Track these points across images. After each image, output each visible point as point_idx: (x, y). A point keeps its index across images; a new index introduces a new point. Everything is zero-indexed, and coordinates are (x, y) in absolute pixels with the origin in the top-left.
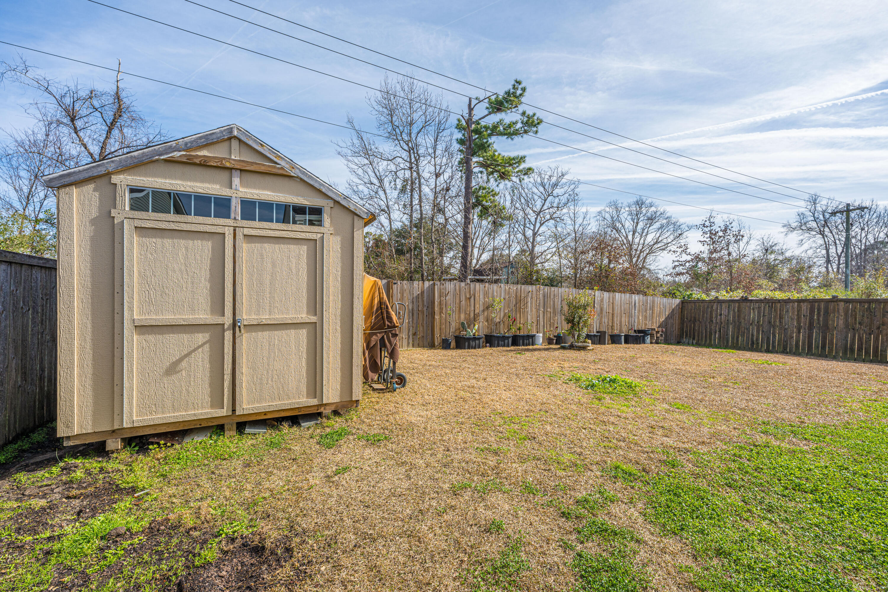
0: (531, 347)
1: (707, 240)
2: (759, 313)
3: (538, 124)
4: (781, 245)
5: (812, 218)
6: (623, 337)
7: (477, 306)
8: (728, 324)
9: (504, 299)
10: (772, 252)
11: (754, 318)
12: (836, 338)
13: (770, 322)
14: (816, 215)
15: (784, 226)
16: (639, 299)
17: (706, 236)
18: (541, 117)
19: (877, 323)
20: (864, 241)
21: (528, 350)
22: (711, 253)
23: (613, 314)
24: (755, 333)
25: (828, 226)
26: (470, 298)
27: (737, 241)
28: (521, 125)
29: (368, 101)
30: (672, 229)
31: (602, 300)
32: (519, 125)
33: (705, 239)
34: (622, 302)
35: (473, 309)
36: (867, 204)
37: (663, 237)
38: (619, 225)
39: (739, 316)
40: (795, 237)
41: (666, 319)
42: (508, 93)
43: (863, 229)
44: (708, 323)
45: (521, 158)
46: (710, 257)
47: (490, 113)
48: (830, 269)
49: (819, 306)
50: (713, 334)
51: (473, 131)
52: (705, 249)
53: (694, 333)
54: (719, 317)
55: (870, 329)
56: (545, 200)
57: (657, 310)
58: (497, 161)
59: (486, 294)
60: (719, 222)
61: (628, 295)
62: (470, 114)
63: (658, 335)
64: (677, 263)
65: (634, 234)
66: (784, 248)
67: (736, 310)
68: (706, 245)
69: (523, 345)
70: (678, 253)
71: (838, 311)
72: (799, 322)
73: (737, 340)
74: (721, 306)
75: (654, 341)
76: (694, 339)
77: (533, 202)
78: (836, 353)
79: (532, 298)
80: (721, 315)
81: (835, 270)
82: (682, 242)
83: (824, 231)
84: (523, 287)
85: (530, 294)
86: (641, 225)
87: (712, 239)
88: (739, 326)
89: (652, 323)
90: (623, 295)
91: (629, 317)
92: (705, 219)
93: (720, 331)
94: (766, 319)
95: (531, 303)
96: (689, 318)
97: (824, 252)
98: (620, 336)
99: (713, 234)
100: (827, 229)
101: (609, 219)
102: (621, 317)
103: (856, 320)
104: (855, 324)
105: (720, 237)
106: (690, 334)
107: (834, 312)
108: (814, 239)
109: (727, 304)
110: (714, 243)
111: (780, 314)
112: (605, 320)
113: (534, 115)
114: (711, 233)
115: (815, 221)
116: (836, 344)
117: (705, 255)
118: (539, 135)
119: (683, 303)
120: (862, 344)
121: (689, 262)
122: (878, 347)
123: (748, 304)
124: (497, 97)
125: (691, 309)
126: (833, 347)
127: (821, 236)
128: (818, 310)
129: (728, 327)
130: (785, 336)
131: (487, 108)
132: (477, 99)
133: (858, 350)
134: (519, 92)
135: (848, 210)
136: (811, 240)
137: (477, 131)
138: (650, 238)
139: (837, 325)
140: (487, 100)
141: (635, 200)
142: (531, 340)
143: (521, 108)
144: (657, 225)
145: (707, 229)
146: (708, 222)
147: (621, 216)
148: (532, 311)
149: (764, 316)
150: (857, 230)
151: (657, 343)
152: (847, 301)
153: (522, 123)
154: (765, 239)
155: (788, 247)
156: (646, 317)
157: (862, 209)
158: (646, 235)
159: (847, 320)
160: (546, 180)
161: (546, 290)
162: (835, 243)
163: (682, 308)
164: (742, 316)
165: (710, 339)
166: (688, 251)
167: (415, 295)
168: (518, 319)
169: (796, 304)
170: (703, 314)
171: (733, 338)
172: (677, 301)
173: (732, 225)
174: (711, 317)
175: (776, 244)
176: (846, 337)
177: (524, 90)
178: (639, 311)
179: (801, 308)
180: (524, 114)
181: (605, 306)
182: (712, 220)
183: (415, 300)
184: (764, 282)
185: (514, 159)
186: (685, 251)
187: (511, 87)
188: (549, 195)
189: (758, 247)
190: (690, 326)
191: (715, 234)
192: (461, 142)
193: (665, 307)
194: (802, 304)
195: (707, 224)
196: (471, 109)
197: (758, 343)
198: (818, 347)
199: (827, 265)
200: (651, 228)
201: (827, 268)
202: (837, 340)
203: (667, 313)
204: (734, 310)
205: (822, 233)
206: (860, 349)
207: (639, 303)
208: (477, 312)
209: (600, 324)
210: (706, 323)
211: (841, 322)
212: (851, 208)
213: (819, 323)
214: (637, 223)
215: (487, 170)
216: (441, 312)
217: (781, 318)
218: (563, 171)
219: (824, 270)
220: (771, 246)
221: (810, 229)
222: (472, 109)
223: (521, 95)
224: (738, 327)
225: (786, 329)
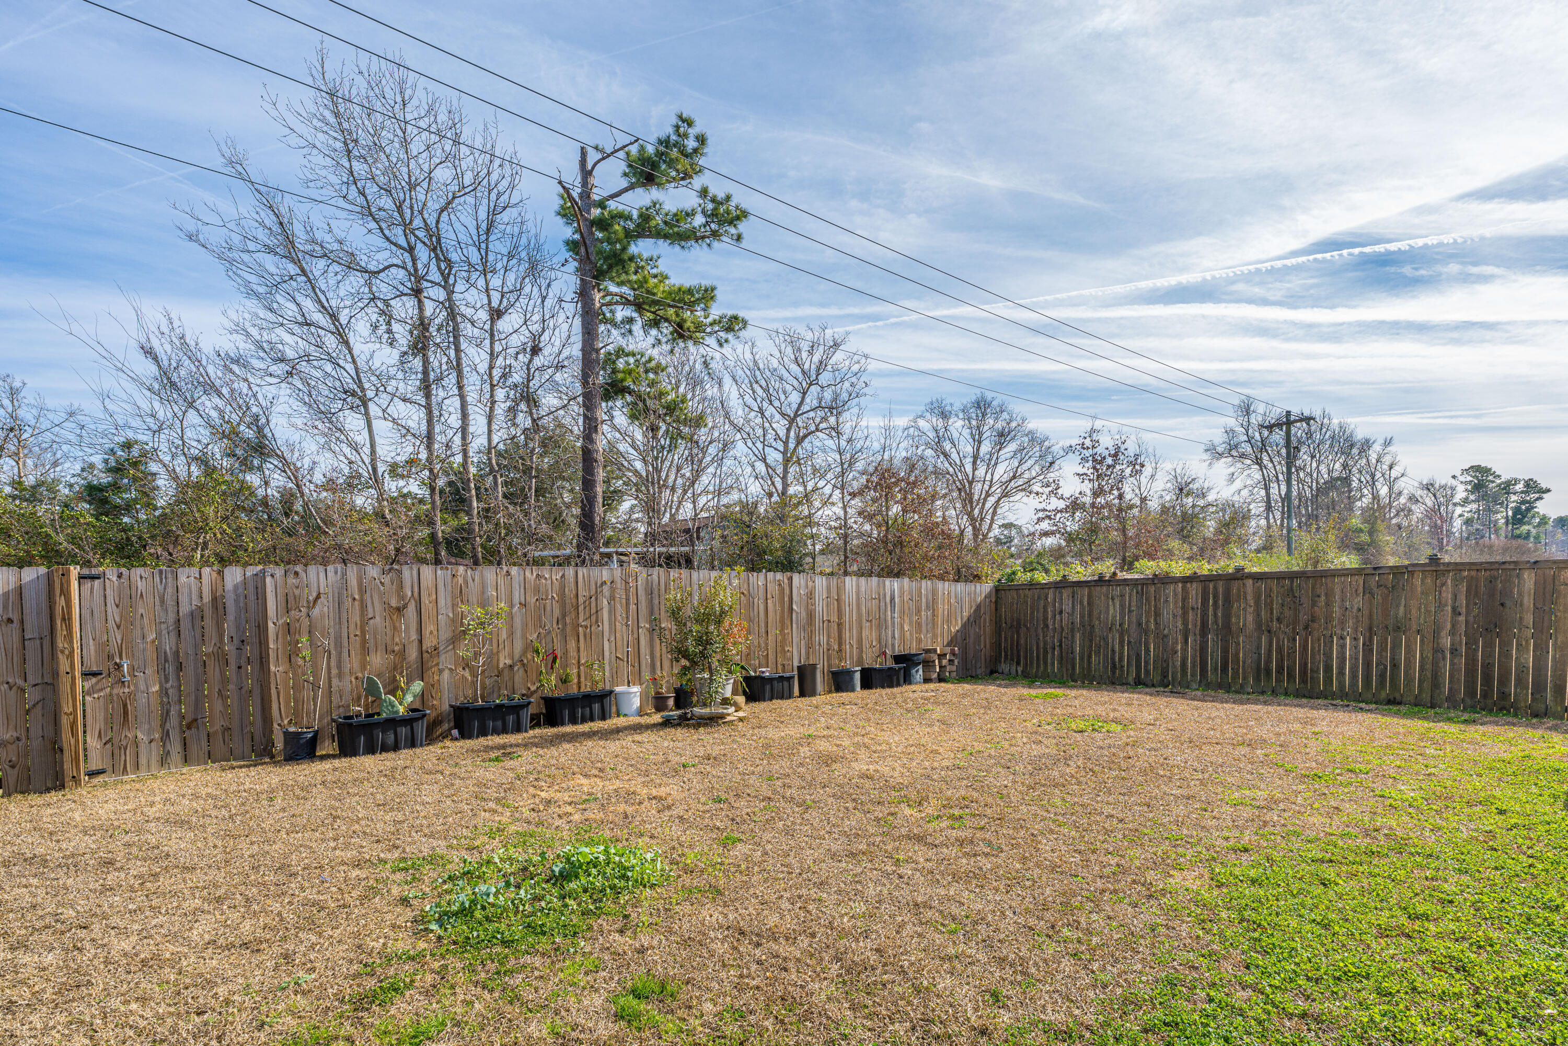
0: (597, 725)
1: (1089, 472)
2: (1122, 606)
3: (738, 218)
4: (1201, 481)
5: (1245, 438)
6: (857, 676)
7: (429, 628)
8: (1072, 630)
9: (523, 605)
10: (1187, 495)
11: (1114, 617)
12: (1243, 649)
13: (1140, 624)
14: (1250, 431)
15: (1207, 450)
16: (901, 589)
17: (1087, 465)
18: (744, 206)
19: (1304, 618)
20: (1315, 475)
21: (590, 735)
22: (1096, 494)
23: (840, 625)
24: (1117, 648)
25: (1267, 451)
26: (399, 610)
27: (1136, 473)
28: (704, 220)
29: (269, 107)
30: (1037, 454)
31: (810, 595)
32: (699, 220)
33: (1085, 470)
34: (862, 595)
35: (414, 636)
36: (1317, 413)
37: (1025, 467)
38: (947, 446)
39: (1090, 615)
40: (1223, 467)
41: (964, 626)
42: (665, 142)
43: (1313, 457)
44: (1040, 631)
45: (706, 290)
46: (1093, 503)
47: (631, 187)
48: (1272, 521)
49: (1215, 588)
50: (1050, 651)
51: (593, 223)
52: (1087, 487)
53: (1018, 651)
54: (1058, 617)
55: (1294, 629)
56: (804, 393)
57: (942, 608)
58: (654, 294)
59: (460, 595)
60: (1106, 442)
61: (875, 580)
62: (585, 183)
63: (944, 662)
64: (1041, 515)
65: (974, 463)
66: (1206, 486)
67: (1086, 603)
68: (1087, 482)
69: (574, 721)
70: (1044, 497)
71: (1245, 598)
72: (1186, 623)
73: (1089, 662)
74: (1061, 593)
75: (935, 676)
76: (1018, 663)
77: (783, 397)
78: (1244, 678)
79: (612, 598)
80: (1061, 612)
81: (1279, 522)
82: (1051, 476)
83: (1261, 459)
84: (582, 571)
85: (606, 589)
86: (985, 448)
87: (1097, 470)
88: (1091, 633)
89: (935, 636)
90: (863, 580)
91: (879, 627)
92: (1083, 435)
93: (1060, 646)
94: (1134, 619)
95: (612, 611)
96: (1009, 621)
97: (1263, 493)
98: (849, 673)
99: (1098, 461)
100: (1265, 458)
101: (932, 434)
102: (861, 628)
103: (1272, 613)
104: (1272, 621)
105: (1109, 466)
106: (1012, 654)
107: (1238, 601)
108: (1249, 472)
109: (1070, 590)
110: (1098, 477)
111: (1155, 606)
112: (821, 638)
113: (728, 198)
114: (1094, 460)
115: (1249, 441)
116: (1244, 662)
117: (1088, 500)
118: (744, 244)
119: (997, 590)
120: (1282, 660)
121: (1061, 511)
122: (1306, 664)
123: (1105, 588)
124: (642, 148)
125: (1012, 604)
126: (1238, 670)
127: (1257, 467)
128: (1214, 597)
129: (1073, 636)
130: (1165, 650)
131: (625, 174)
132: (596, 148)
133: (1278, 672)
134: (691, 144)
135: (1287, 422)
136: (1245, 473)
137: (602, 224)
138: (1002, 471)
139: (1245, 625)
140: (621, 154)
141: (974, 398)
142: (596, 707)
143: (697, 182)
144: (1012, 447)
145: (1087, 453)
146: (1088, 439)
147: (951, 428)
148: (613, 630)
149: (1130, 611)
150: (1305, 457)
151: (941, 679)
152: (1258, 577)
153: (704, 212)
154: (1178, 471)
155: (1211, 485)
156: (919, 625)
157: (1308, 419)
158: (996, 464)
159: (1259, 615)
160: (804, 355)
161: (655, 577)
162: (1277, 478)
163: (996, 602)
164: (1095, 613)
165: (1046, 663)
166: (1060, 491)
167: (185, 609)
168: (573, 653)
169: (1180, 585)
170: (1032, 613)
171: (1082, 659)
172: (984, 588)
173: (1126, 446)
174: (1045, 619)
175: (1193, 480)
176: (1259, 647)
177: (702, 140)
178: (902, 612)
179: (1187, 593)
180: (704, 192)
181: (820, 607)
182: (1095, 437)
183: (185, 625)
184: (1175, 544)
185: (690, 291)
186: (1054, 493)
187: (670, 130)
188: (811, 384)
189: (1169, 485)
190: (1012, 637)
191: (1101, 462)
192: (573, 246)
193: (960, 601)
194: (1189, 585)
195: (1088, 443)
196: (586, 174)
197: (1122, 667)
198: (1216, 669)
199: (1268, 514)
200: (1001, 452)
201: (1267, 518)
202: (1244, 654)
203: (966, 614)
204: (1081, 603)
205: (1259, 462)
206: (1280, 670)
207: (901, 595)
208: (428, 643)
209: (808, 648)
210: (1036, 630)
211: (1250, 618)
212: (1292, 418)
213: (1216, 622)
214: (980, 442)
215: (641, 315)
216: (292, 654)
217: (1157, 614)
218: (836, 336)
219: (1263, 522)
220: (1187, 484)
221: (1243, 456)
222: (590, 173)
223: (695, 151)
224: (1089, 636)
225: (1165, 636)
